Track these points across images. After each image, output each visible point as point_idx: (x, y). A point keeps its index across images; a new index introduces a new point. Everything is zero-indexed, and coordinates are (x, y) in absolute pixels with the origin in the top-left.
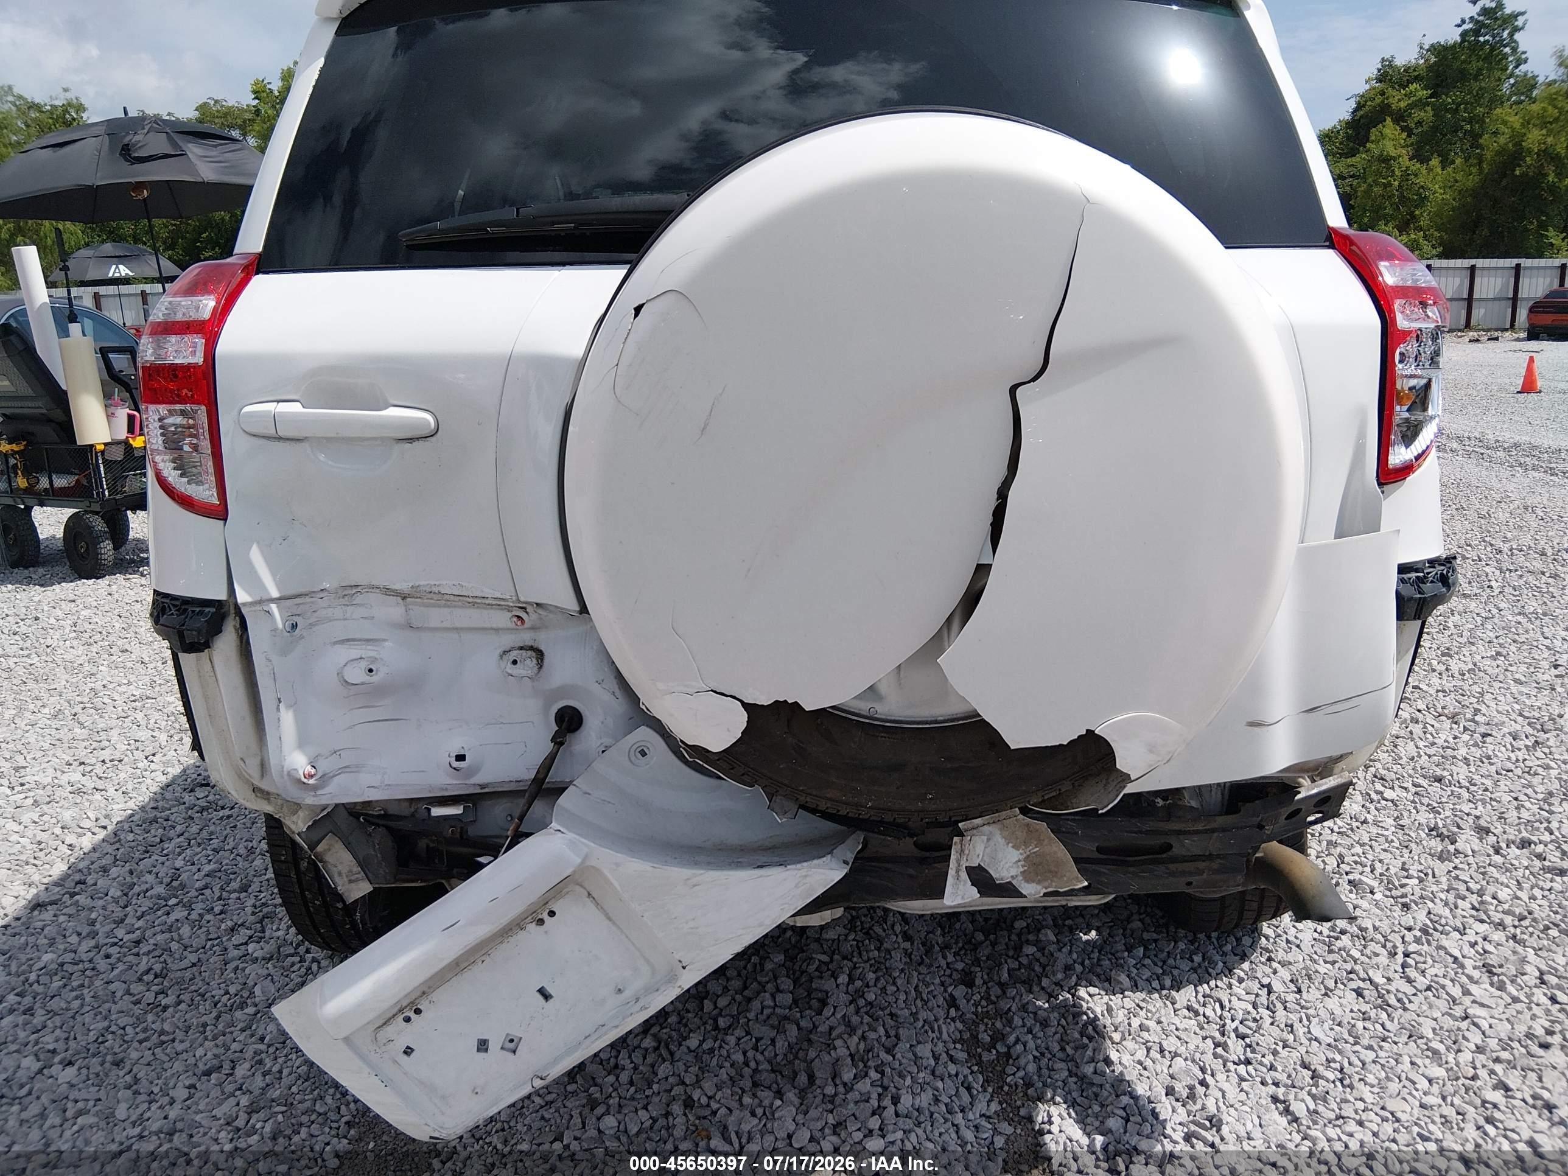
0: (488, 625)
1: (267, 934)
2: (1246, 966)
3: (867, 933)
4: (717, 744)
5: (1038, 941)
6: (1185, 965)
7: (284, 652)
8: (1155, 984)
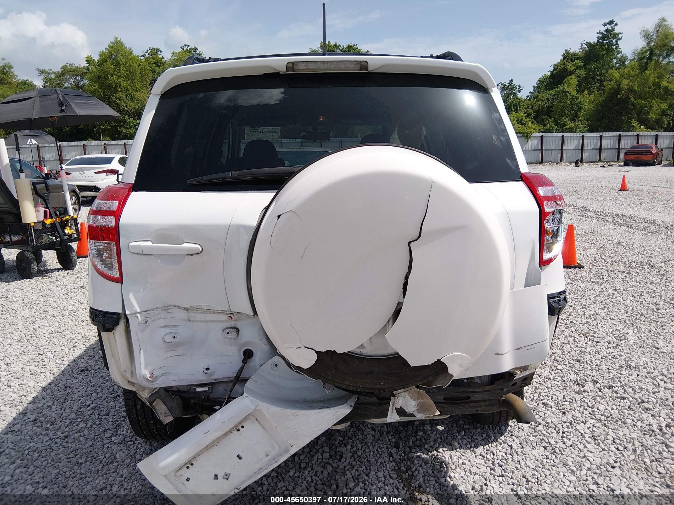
0: (218, 320)
1: (119, 432)
2: (503, 438)
3: (358, 428)
4: (306, 366)
5: (424, 430)
6: (480, 438)
7: (143, 331)
8: (468, 446)
